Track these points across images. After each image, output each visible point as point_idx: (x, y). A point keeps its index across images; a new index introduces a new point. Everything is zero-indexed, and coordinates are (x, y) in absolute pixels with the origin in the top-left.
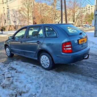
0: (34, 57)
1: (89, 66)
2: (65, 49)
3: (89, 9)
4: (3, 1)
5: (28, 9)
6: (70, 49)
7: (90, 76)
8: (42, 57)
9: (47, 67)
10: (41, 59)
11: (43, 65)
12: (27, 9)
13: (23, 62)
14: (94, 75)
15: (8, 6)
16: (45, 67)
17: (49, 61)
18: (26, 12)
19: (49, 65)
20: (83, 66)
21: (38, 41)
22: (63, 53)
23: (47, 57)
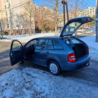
0: (44, 65)
1: (90, 72)
2: (70, 59)
3: (91, 12)
4: (5, 6)
5: (31, 14)
6: (74, 59)
7: (91, 80)
8: (51, 65)
9: (56, 73)
10: (50, 66)
11: (52, 71)
12: (29, 14)
13: (34, 68)
14: (94, 79)
15: (10, 11)
16: (54, 73)
17: (57, 68)
18: (29, 17)
19: (57, 71)
20: (85, 72)
21: (48, 52)
22: (69, 63)
23: (55, 65)
